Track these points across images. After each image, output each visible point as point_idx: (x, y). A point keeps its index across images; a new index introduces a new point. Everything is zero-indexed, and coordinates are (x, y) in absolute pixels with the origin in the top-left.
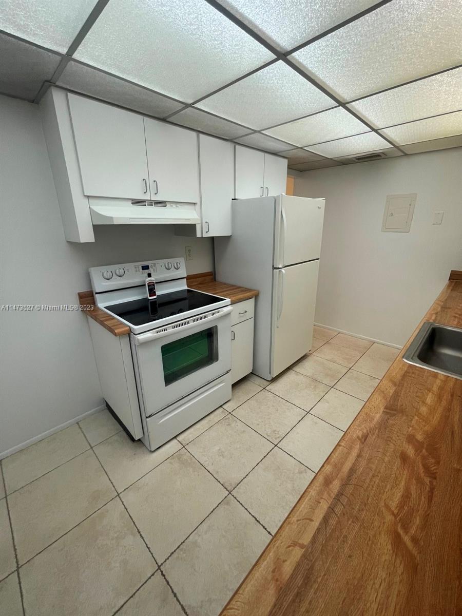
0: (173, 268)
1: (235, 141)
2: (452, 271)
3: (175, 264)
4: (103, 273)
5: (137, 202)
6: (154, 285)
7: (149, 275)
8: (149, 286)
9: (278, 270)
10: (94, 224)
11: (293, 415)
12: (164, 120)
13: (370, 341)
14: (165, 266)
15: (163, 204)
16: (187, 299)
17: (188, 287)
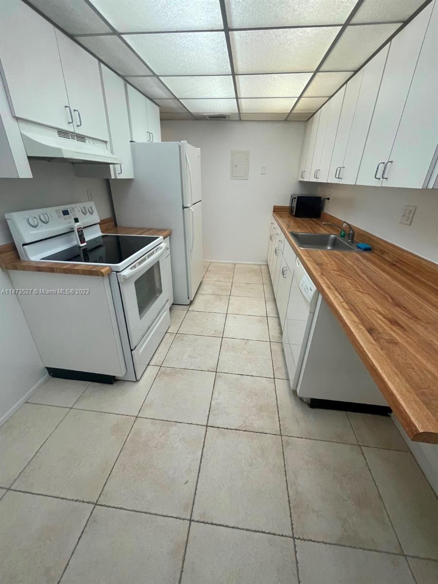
0: (88, 213)
1: (127, 78)
2: (274, 206)
3: (89, 209)
4: (28, 220)
5: (63, 133)
6: (82, 231)
7: (76, 220)
8: (78, 232)
9: (187, 209)
10: (28, 155)
11: (219, 319)
12: (72, 37)
13: (233, 264)
14: (82, 210)
15: (82, 138)
16: (103, 246)
17: (102, 232)
